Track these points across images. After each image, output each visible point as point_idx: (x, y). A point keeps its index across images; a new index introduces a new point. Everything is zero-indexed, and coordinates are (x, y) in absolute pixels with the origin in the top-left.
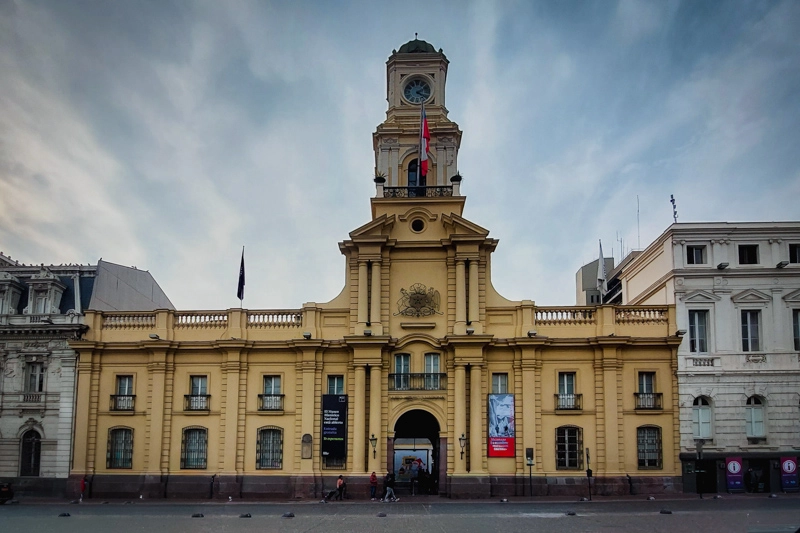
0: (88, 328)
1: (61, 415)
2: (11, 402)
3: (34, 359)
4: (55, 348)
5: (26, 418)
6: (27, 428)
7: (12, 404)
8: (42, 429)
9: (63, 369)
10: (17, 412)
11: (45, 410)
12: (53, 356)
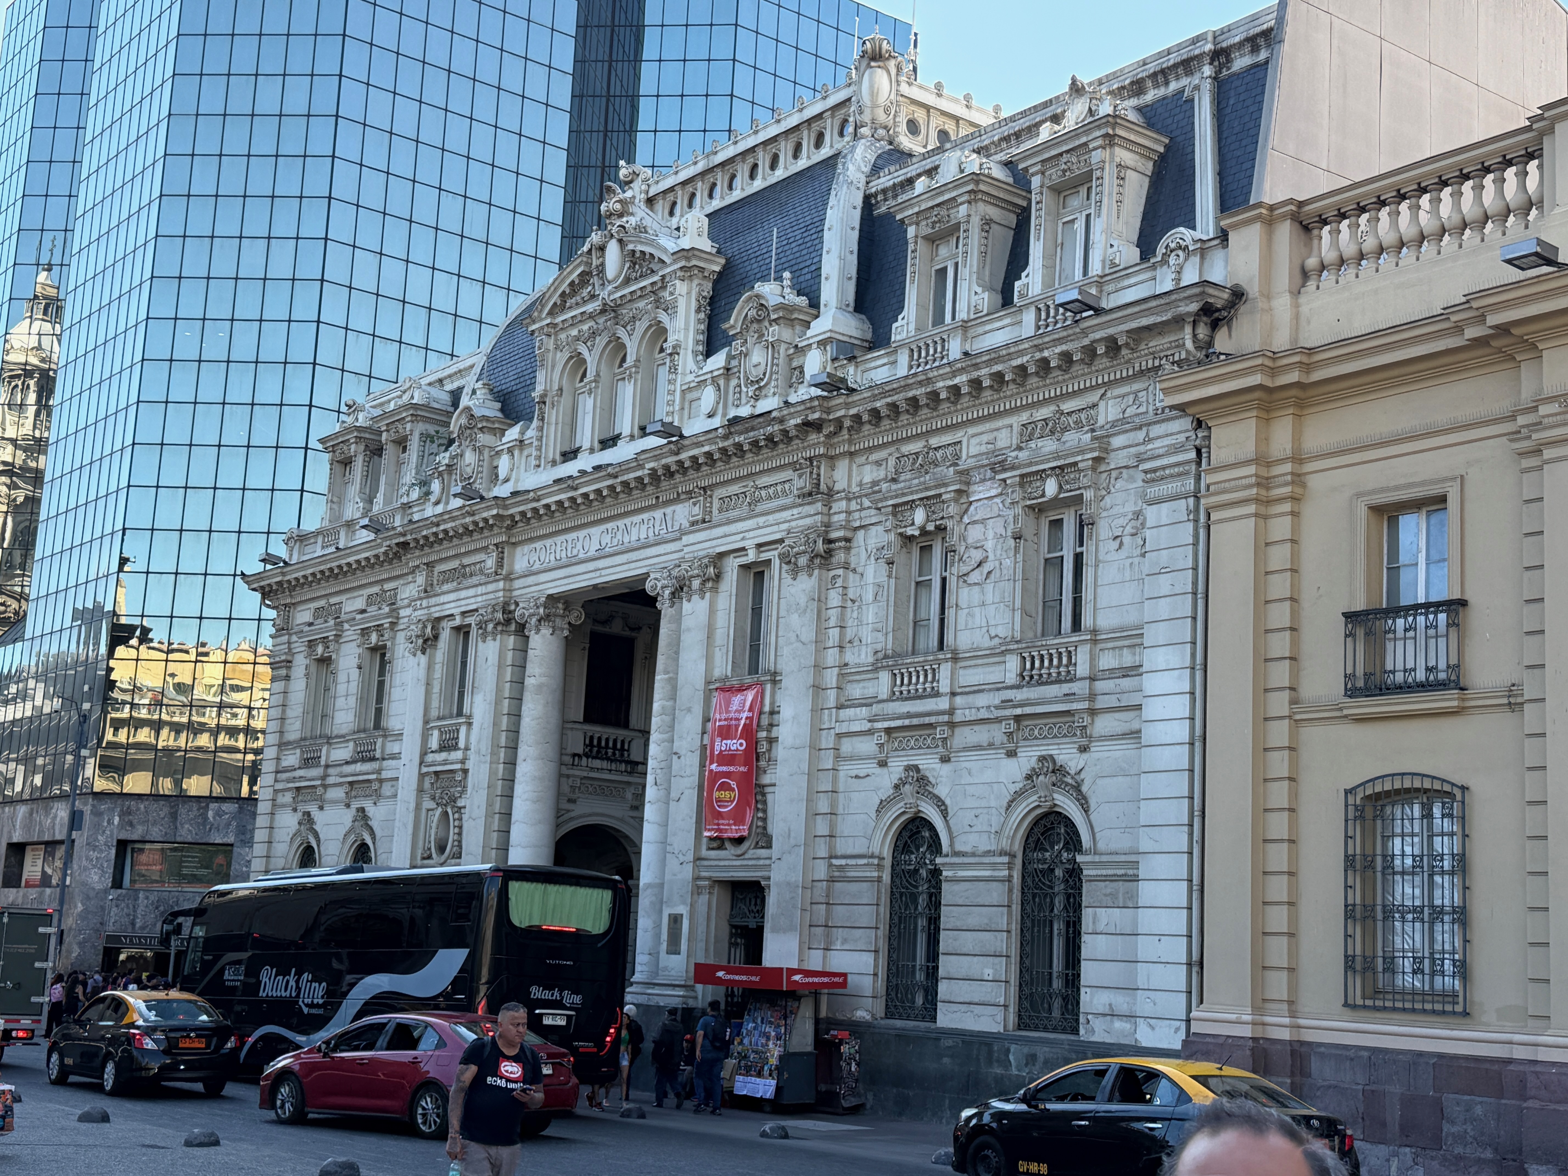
0: (1238, 295)
1: (1150, 734)
2: (978, 690)
3: (1051, 487)
4: (1121, 425)
5: (1028, 758)
6: (1032, 800)
7: (982, 700)
8: (1084, 803)
9: (1152, 514)
10: (997, 733)
11: (1093, 712)
12: (1117, 459)
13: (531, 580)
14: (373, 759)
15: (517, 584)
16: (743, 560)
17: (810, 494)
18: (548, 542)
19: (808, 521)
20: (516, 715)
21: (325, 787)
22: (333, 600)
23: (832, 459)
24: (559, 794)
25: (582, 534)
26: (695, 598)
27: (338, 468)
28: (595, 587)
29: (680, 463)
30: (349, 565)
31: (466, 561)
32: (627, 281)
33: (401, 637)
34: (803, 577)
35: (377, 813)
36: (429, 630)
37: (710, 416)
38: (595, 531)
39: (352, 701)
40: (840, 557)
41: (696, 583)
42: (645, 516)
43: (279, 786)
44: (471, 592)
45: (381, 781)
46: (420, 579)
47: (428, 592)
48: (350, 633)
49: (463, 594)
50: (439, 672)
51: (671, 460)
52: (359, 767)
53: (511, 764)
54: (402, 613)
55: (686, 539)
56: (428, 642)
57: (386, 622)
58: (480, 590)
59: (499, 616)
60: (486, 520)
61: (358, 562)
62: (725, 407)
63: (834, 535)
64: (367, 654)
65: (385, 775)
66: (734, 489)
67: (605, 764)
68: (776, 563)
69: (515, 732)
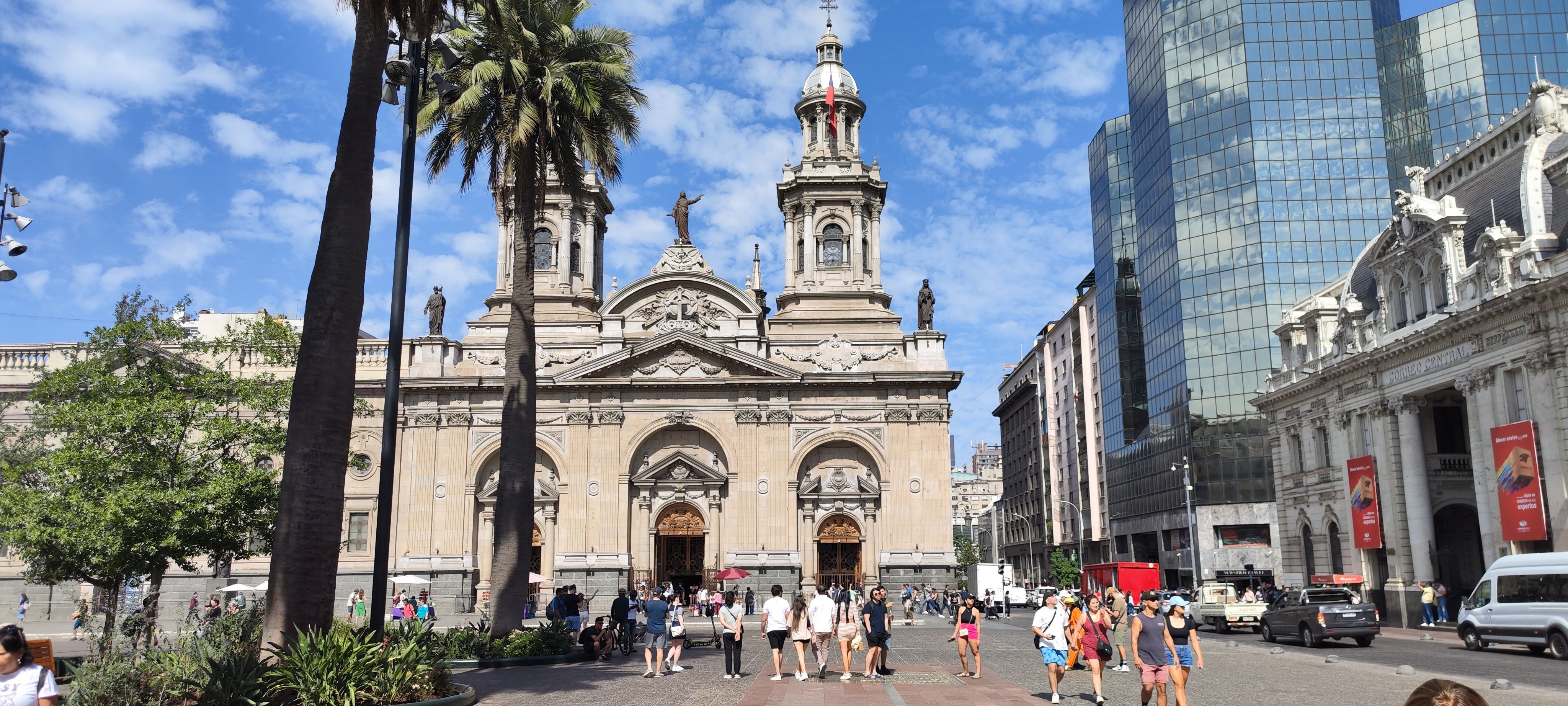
13: (1393, 388)
14: (1329, 481)
15: (1386, 391)
16: (1505, 368)
17: (1535, 332)
18: (1399, 369)
19: (1538, 346)
20: (1398, 455)
21: (1308, 496)
22: (1294, 407)
23: (1546, 314)
24: (1430, 491)
25: (1416, 363)
26: (1482, 390)
27: (1285, 343)
28: (1428, 388)
29: (1460, 325)
30: (1299, 390)
31: (1358, 382)
32: (1416, 237)
33: (1332, 421)
34: (1539, 374)
35: (1337, 507)
36: (1345, 418)
37: (1473, 298)
38: (1423, 361)
39: (1313, 454)
40: (1560, 361)
41: (1481, 382)
42: (1448, 351)
43: (1285, 497)
44: (1363, 397)
45: (1335, 492)
46: (1336, 394)
47: (1341, 399)
48: (1305, 421)
49: (1359, 398)
50: (1354, 437)
51: (1454, 324)
52: (1323, 485)
53: (1401, 479)
54: (1330, 410)
55: (1471, 361)
56: (1346, 424)
57: (1323, 415)
58: (1367, 396)
59: (1379, 408)
60: (1363, 363)
61: (1303, 388)
62: (1481, 292)
63: (1554, 350)
64: (1316, 431)
65: (1336, 489)
66: (1493, 333)
67: (1455, 473)
68: (1524, 369)
69: (1399, 463)
